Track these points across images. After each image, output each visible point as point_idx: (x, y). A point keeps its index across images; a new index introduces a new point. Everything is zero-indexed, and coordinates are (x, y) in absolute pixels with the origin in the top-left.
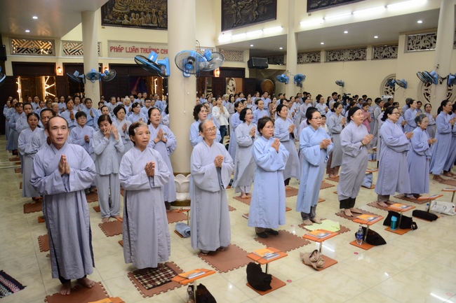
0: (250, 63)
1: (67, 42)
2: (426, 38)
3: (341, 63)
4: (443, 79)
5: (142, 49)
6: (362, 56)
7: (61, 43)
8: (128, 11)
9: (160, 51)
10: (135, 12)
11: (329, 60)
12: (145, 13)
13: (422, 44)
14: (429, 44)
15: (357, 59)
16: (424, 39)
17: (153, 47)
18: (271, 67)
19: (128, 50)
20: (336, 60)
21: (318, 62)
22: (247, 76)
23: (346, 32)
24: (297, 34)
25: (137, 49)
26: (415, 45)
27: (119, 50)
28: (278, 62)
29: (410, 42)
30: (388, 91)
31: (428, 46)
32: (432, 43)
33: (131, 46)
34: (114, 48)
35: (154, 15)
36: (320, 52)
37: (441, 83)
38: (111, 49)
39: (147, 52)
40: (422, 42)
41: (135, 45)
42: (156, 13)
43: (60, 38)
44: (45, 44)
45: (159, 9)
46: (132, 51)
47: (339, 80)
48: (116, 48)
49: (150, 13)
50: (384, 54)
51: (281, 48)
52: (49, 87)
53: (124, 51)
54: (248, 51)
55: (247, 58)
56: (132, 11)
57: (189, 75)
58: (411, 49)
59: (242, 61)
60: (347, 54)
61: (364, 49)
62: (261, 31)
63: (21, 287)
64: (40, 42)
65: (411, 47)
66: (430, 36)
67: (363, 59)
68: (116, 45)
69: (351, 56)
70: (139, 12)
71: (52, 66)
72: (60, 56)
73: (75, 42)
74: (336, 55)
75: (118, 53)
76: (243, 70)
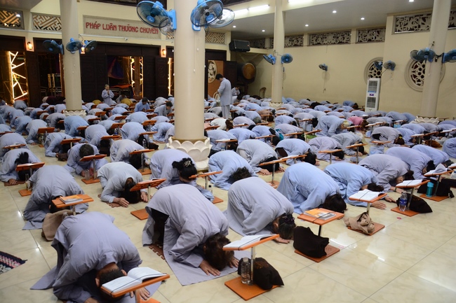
0: (231, 45)
1: (37, 14)
2: (414, 20)
3: (325, 47)
4: (439, 56)
5: (120, 26)
6: (346, 39)
7: (31, 15)
11: (311, 44)
13: (410, 26)
14: (417, 25)
15: (340, 43)
16: (412, 20)
18: (253, 50)
19: (105, 28)
20: (319, 44)
21: (301, 45)
22: (228, 58)
23: (334, 12)
24: (284, 13)
25: (115, 26)
26: (403, 27)
27: (96, 26)
28: (259, 46)
29: (398, 23)
30: (372, 74)
31: (416, 27)
32: (420, 24)
33: (108, 23)
34: (90, 24)
36: (303, 35)
37: (436, 61)
38: (87, 25)
39: (125, 30)
40: (410, 23)
41: (112, 22)
43: (29, 10)
44: (11, 16)
46: (110, 28)
47: (323, 64)
48: (92, 25)
50: (368, 37)
51: (263, 31)
52: (15, 67)
53: (101, 28)
54: (230, 33)
55: (228, 41)
57: (199, 28)
58: (399, 31)
59: (223, 43)
60: (330, 38)
61: (348, 32)
62: (246, 10)
63: (21, 262)
64: (5, 12)
65: (398, 28)
66: (418, 18)
67: (347, 43)
68: (93, 21)
69: (335, 39)
71: (21, 41)
72: (30, 30)
73: (47, 15)
74: (320, 39)
75: (95, 30)
76: (225, 52)
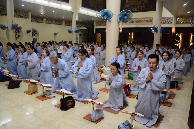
8: (130, 6)
9: (143, 21)
10: (133, 6)
12: (137, 6)
17: (140, 20)
35: (141, 6)
42: (142, 5)
45: (143, 3)
49: (139, 5)
56: (131, 6)
70: (134, 6)
